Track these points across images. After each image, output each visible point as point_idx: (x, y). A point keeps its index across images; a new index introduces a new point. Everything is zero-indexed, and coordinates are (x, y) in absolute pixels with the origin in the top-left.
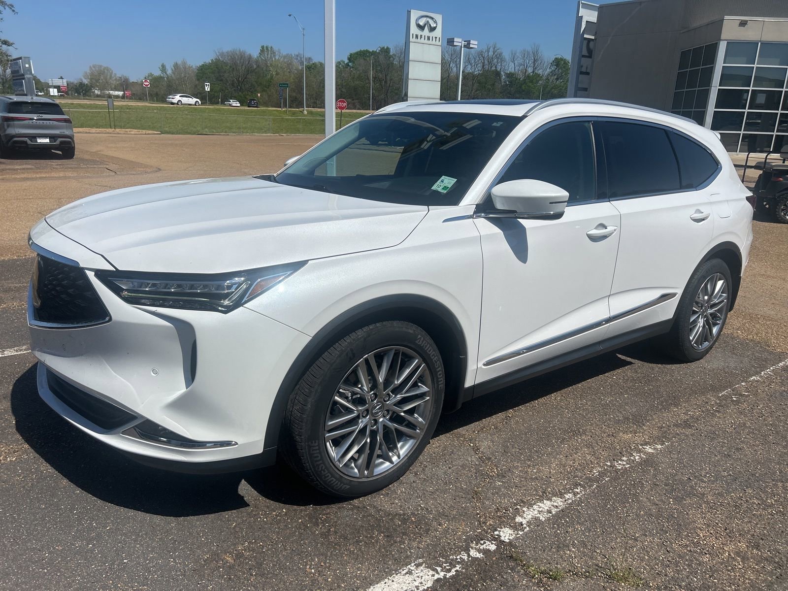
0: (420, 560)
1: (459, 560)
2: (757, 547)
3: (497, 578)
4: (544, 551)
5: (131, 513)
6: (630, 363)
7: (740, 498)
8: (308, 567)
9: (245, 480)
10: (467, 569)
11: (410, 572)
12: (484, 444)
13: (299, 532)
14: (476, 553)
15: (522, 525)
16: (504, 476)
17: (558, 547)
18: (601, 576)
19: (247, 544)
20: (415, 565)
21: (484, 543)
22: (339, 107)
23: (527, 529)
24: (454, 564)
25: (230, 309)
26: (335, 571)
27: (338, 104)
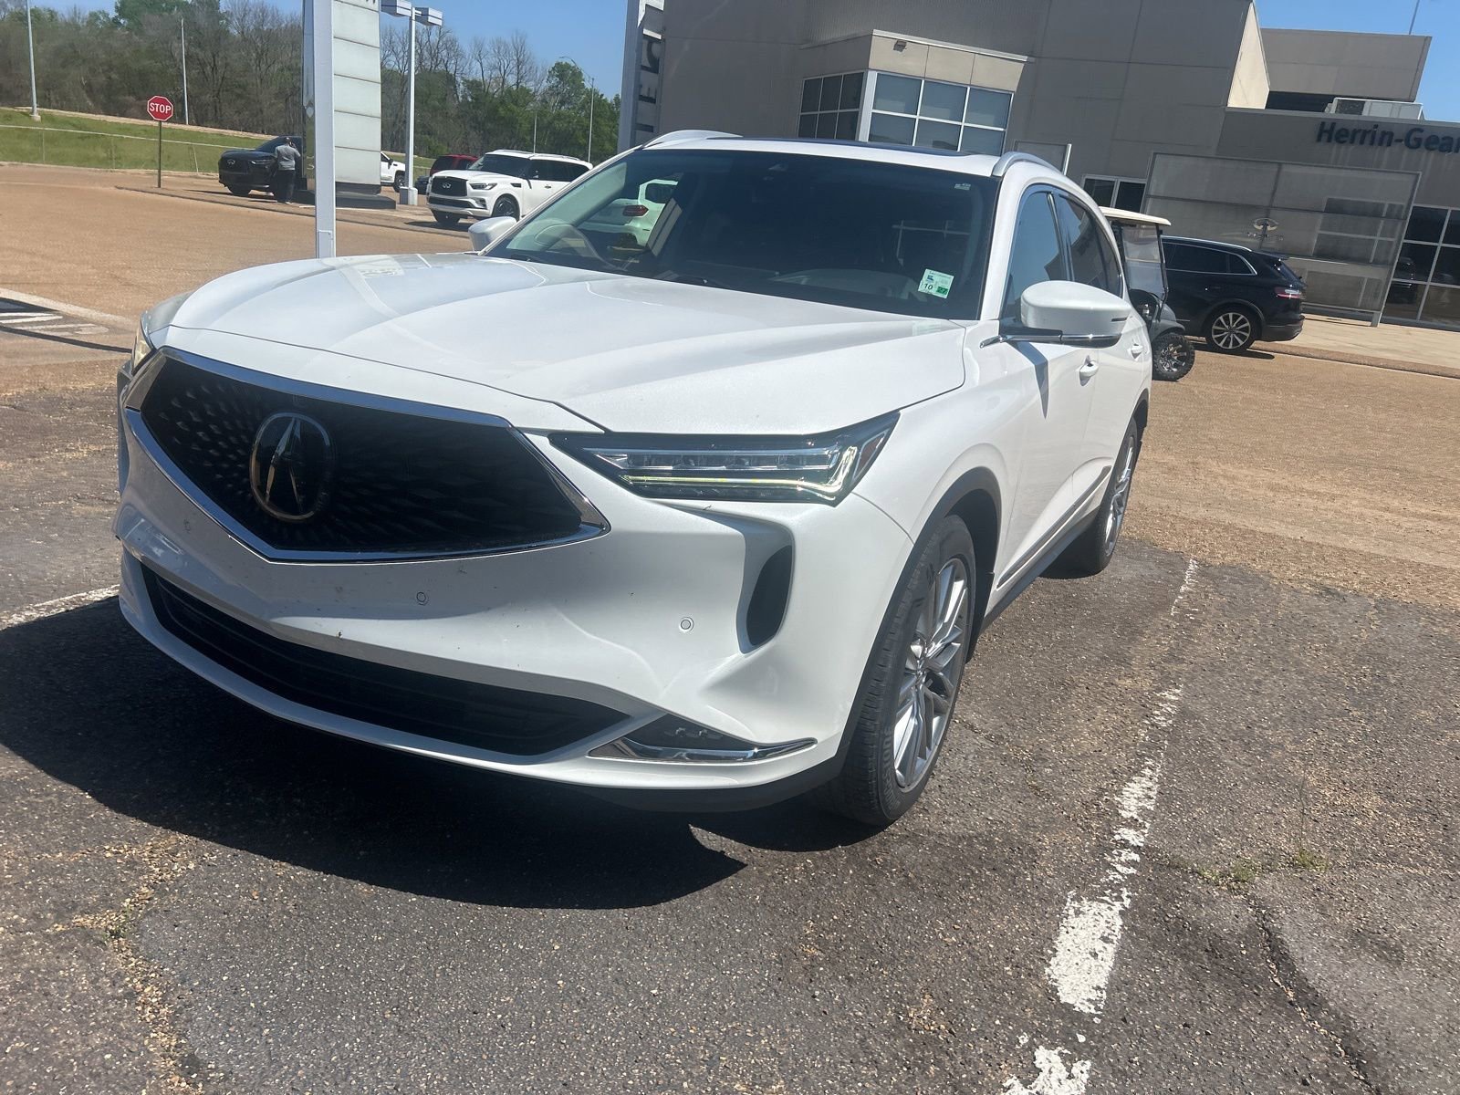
0: (1071, 892)
1: (1116, 882)
2: (1392, 798)
3: (1182, 896)
4: (1195, 848)
5: (564, 915)
7: (1319, 742)
8: (940, 935)
9: (695, 826)
10: (1137, 892)
11: (1078, 913)
12: (972, 717)
13: (867, 888)
14: (1125, 869)
15: (1136, 820)
16: (1044, 760)
17: (1205, 841)
18: (1283, 866)
19: (812, 923)
20: (1071, 899)
21: (1120, 855)
22: (153, 113)
23: (1147, 825)
24: (1116, 888)
25: (838, 498)
26: (983, 932)
27: (152, 106)
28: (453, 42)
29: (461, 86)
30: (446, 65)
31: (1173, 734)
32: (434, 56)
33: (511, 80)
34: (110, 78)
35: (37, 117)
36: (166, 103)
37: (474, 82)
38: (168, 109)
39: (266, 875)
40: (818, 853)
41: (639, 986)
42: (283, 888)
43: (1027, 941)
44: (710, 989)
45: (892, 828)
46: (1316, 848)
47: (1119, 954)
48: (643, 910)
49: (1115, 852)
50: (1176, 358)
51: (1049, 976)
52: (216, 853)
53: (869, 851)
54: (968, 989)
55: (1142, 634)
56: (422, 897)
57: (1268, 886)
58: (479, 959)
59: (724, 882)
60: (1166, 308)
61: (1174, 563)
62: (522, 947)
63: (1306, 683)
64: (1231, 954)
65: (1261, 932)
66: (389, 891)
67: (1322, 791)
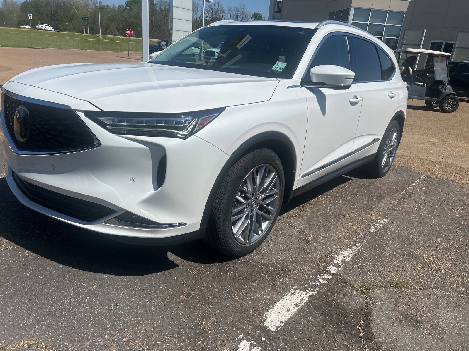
0: (294, 287)
1: (315, 285)
2: (456, 265)
3: (340, 293)
4: (357, 276)
5: (105, 276)
6: (351, 179)
7: (436, 243)
8: (234, 297)
9: (170, 252)
10: (322, 290)
11: (292, 294)
12: (297, 224)
13: (217, 278)
14: (322, 281)
15: (339, 264)
16: (316, 240)
17: (363, 274)
18: (391, 286)
19: (190, 288)
20: (293, 290)
21: (324, 275)
22: (127, 34)
23: (342, 266)
24: (314, 287)
25: (186, 137)
26: (251, 297)
27: (127, 32)
28: (222, 8)
30: (220, 16)
31: (373, 235)
34: (123, 25)
35: (101, 37)
36: (131, 31)
38: (131, 32)
39: (22, 255)
40: (208, 264)
41: (114, 302)
42: (24, 259)
43: (265, 302)
44: (138, 306)
45: (241, 258)
46: (410, 280)
47: (299, 311)
48: (132, 277)
49: (322, 275)
50: (452, 104)
51: (266, 315)
52: (12, 246)
53: (228, 265)
54: (231, 316)
55: (384, 199)
56: (64, 266)
57: (378, 293)
58: (68, 287)
59: (167, 271)
60: (449, 86)
61: (414, 176)
62: (84, 285)
63: (444, 221)
64: (346, 316)
65: (365, 309)
66: (55, 263)
67: (426, 260)
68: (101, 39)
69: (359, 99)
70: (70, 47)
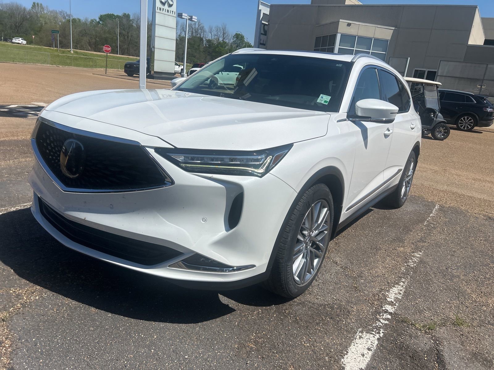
0: (360, 329)
1: (379, 326)
3: (405, 334)
4: (414, 315)
5: (162, 325)
6: (373, 210)
7: (474, 276)
8: (303, 343)
9: (220, 294)
10: (387, 331)
11: (360, 337)
12: (338, 259)
13: (279, 322)
14: (384, 321)
15: (393, 302)
16: (362, 277)
17: (420, 312)
18: (449, 324)
19: (255, 334)
20: (359, 332)
21: (383, 315)
22: (105, 50)
23: (397, 304)
24: (378, 328)
25: (263, 175)
26: (321, 342)
27: (105, 48)
28: (203, 27)
29: (205, 42)
30: (200, 35)
31: (415, 270)
32: (196, 32)
33: (221, 39)
34: (96, 40)
35: (72, 52)
36: (109, 47)
37: (209, 40)
38: (109, 49)
39: (61, 303)
40: (264, 307)
41: (181, 354)
42: (66, 308)
43: (337, 347)
44: (208, 357)
45: (295, 300)
46: (465, 318)
47: (373, 355)
48: (192, 325)
49: (381, 314)
50: (443, 132)
51: (343, 362)
52: (47, 294)
53: (284, 308)
54: (309, 365)
55: (411, 231)
56: (113, 314)
57: (441, 332)
58: (126, 339)
59: (225, 316)
60: (440, 114)
61: (430, 206)
62: (143, 336)
63: (474, 253)
64: (420, 359)
65: (435, 350)
66: (102, 312)
67: (472, 295)
68: (72, 54)
69: (391, 131)
70: (38, 61)
